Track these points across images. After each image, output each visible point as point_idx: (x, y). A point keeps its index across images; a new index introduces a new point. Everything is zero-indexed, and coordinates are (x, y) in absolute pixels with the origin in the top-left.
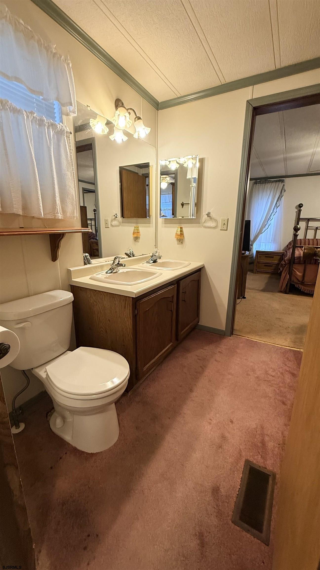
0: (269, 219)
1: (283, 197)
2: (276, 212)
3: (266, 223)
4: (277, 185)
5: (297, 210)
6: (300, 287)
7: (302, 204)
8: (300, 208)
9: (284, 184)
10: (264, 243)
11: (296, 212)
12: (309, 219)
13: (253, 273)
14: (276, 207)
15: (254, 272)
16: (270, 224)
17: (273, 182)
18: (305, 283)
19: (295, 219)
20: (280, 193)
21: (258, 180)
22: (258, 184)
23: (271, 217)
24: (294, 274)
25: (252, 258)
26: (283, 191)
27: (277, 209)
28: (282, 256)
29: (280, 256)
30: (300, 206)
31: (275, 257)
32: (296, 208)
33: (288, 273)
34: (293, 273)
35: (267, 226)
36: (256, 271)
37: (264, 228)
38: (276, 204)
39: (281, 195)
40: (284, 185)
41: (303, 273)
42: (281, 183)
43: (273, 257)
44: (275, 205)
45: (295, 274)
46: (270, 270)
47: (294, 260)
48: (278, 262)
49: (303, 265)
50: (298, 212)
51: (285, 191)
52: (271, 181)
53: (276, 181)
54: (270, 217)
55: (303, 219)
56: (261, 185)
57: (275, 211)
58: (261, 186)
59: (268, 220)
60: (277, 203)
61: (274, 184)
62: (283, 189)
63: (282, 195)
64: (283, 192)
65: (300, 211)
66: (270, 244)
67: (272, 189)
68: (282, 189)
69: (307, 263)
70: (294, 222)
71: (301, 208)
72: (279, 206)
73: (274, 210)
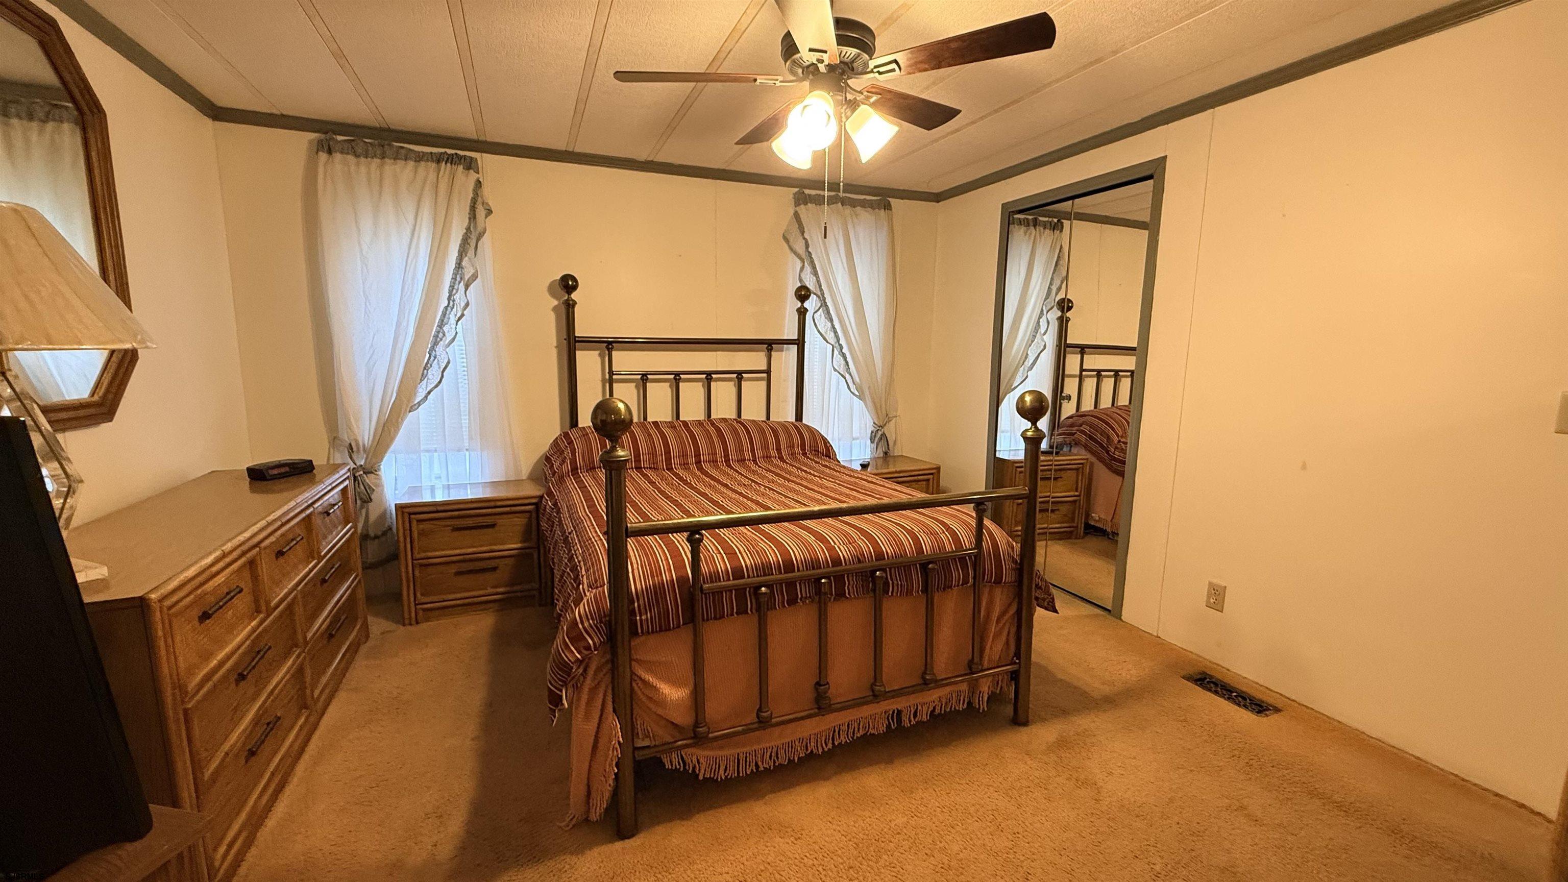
0: (436, 336)
1: (486, 239)
2: (467, 305)
3: (428, 355)
4: (447, 176)
5: (556, 303)
6: (688, 761)
7: (574, 279)
8: (569, 293)
9: (480, 176)
10: (436, 455)
11: (555, 309)
12: (610, 343)
13: (404, 625)
14: (462, 283)
15: (407, 622)
16: (448, 362)
17: (420, 158)
18: (711, 735)
19: (553, 341)
20: (470, 219)
21: (340, 135)
22: (342, 153)
23: (445, 329)
24: (644, 699)
25: (383, 539)
26: (481, 212)
27: (466, 290)
28: (534, 515)
29: (527, 515)
30: (568, 284)
31: (501, 521)
32: (551, 289)
33: (610, 707)
34: (639, 693)
35: (434, 374)
36: (419, 607)
37: (421, 380)
38: (459, 266)
39: (475, 227)
40: (479, 183)
41: (691, 686)
42: (461, 168)
43: (493, 526)
44: (455, 274)
45: (650, 699)
46: (490, 590)
47: (632, 613)
48: (521, 542)
49: (685, 634)
50: (563, 310)
51: (489, 212)
52: (410, 150)
53: (438, 159)
54: (441, 324)
55: (590, 342)
56: (358, 164)
57: (459, 297)
58: (363, 169)
59: (435, 344)
60: (464, 264)
61: (427, 170)
62: (479, 199)
63: (480, 229)
64: (484, 216)
65: (570, 306)
66: (467, 453)
67: (422, 189)
68: (474, 202)
69: (703, 620)
70: (554, 352)
71: (574, 296)
72: (475, 277)
73: (457, 297)
